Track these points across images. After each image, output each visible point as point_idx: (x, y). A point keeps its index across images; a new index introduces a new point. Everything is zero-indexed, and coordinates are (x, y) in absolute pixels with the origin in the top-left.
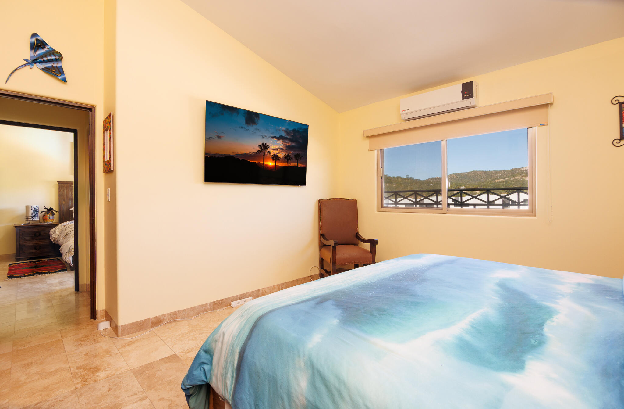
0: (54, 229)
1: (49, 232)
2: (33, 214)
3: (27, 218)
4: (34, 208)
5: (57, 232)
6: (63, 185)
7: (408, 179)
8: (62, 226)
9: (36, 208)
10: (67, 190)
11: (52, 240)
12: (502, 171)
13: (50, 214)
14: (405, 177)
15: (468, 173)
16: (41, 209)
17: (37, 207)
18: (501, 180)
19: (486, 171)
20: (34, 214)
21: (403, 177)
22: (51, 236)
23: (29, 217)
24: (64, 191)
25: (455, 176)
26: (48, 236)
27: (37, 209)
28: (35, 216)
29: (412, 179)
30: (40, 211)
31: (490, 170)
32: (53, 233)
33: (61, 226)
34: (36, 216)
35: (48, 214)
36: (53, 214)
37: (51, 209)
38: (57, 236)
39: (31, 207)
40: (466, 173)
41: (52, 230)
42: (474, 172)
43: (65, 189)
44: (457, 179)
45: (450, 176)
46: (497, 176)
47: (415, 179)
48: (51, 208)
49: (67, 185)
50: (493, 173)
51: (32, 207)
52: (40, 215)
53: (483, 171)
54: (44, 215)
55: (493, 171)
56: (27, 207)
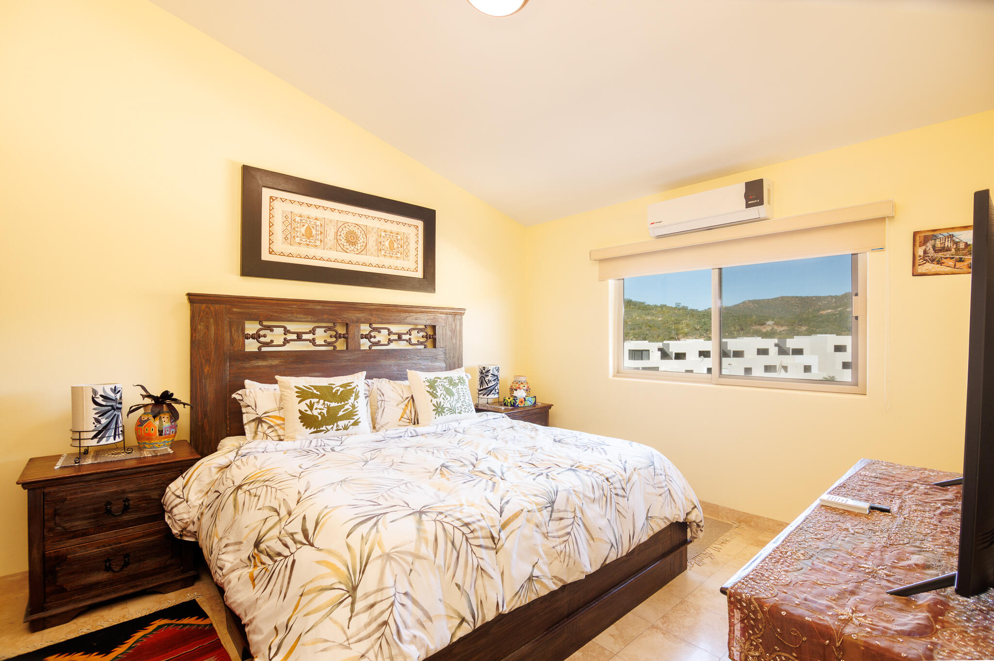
0: (179, 482)
1: (163, 493)
2: (98, 421)
3: (77, 436)
4: (105, 398)
5: (195, 497)
6: (204, 306)
7: (680, 309)
8: (213, 469)
9: (112, 395)
10: (216, 324)
11: (175, 531)
12: (827, 297)
13: (162, 416)
14: (674, 306)
15: (773, 299)
16: (132, 397)
17: (115, 390)
18: (830, 311)
19: (801, 297)
20: (104, 421)
21: (670, 306)
22: (171, 511)
23: (84, 436)
24: (207, 327)
25: (751, 304)
26: (159, 511)
27: (115, 400)
28: (106, 427)
29: (686, 309)
30: (125, 409)
31: (809, 296)
32: (178, 500)
33: (210, 469)
34: (113, 426)
35: (154, 417)
36: (174, 415)
37: (167, 395)
38: (194, 514)
39: (91, 394)
40: (769, 299)
41: (173, 486)
42: (782, 298)
43: (212, 321)
44: (755, 308)
45: (742, 304)
46: (820, 305)
47: (689, 308)
48: (167, 392)
49: (217, 306)
50: (814, 300)
51: (95, 392)
52: (129, 421)
53: (797, 297)
54: (141, 422)
55: (814, 297)
56: (76, 392)
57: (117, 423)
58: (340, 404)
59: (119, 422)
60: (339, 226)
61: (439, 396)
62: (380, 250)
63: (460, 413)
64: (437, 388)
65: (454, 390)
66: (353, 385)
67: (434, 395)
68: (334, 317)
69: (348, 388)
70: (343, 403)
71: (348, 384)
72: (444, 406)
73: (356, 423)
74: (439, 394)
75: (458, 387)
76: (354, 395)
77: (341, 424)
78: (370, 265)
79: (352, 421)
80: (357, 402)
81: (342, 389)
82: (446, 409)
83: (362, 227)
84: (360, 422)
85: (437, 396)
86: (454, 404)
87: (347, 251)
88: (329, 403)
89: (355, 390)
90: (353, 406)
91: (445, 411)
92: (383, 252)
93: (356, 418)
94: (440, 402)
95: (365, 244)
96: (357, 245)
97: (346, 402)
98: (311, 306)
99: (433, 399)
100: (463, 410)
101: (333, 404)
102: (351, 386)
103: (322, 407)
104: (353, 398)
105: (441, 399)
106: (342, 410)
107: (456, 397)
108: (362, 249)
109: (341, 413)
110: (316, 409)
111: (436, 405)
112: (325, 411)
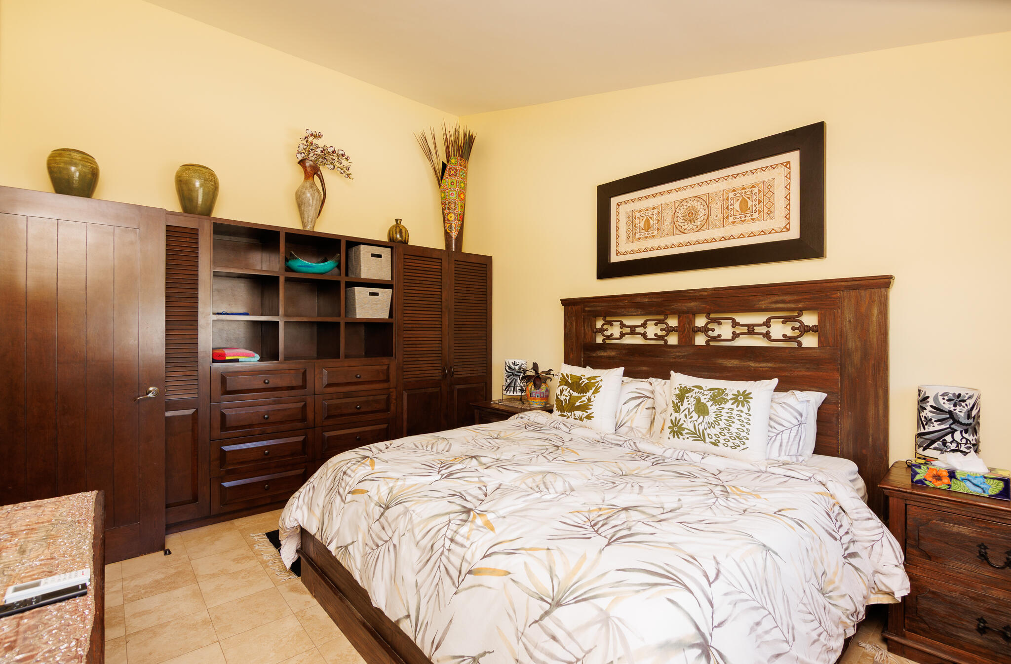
10: (576, 321)
20: (508, 381)
28: (509, 385)
34: (513, 385)
43: (574, 318)
57: (515, 384)
58: (579, 395)
59: (517, 383)
60: (676, 206)
61: (681, 411)
62: (727, 217)
63: (715, 444)
64: (686, 400)
65: (712, 409)
66: (598, 379)
67: (677, 409)
68: (662, 309)
69: (593, 381)
70: (582, 394)
71: (594, 378)
72: (683, 426)
73: (589, 417)
74: (682, 408)
75: (723, 405)
76: (594, 388)
77: (578, 413)
78: (714, 240)
79: (586, 414)
80: (595, 397)
81: (587, 381)
82: (686, 431)
83: (703, 198)
84: (593, 417)
85: (680, 410)
86: (701, 428)
87: (686, 231)
88: (572, 392)
89: (596, 384)
90: (589, 400)
91: (684, 432)
92: (731, 219)
93: (589, 411)
94: (680, 419)
95: (706, 217)
96: (696, 221)
97: (585, 394)
98: (639, 300)
99: (674, 413)
100: (722, 441)
101: (575, 394)
102: (596, 379)
103: (567, 395)
104: (591, 391)
105: (682, 416)
106: (580, 401)
107: (711, 418)
108: (703, 224)
109: (578, 404)
110: (564, 395)
111: (674, 422)
112: (568, 398)
